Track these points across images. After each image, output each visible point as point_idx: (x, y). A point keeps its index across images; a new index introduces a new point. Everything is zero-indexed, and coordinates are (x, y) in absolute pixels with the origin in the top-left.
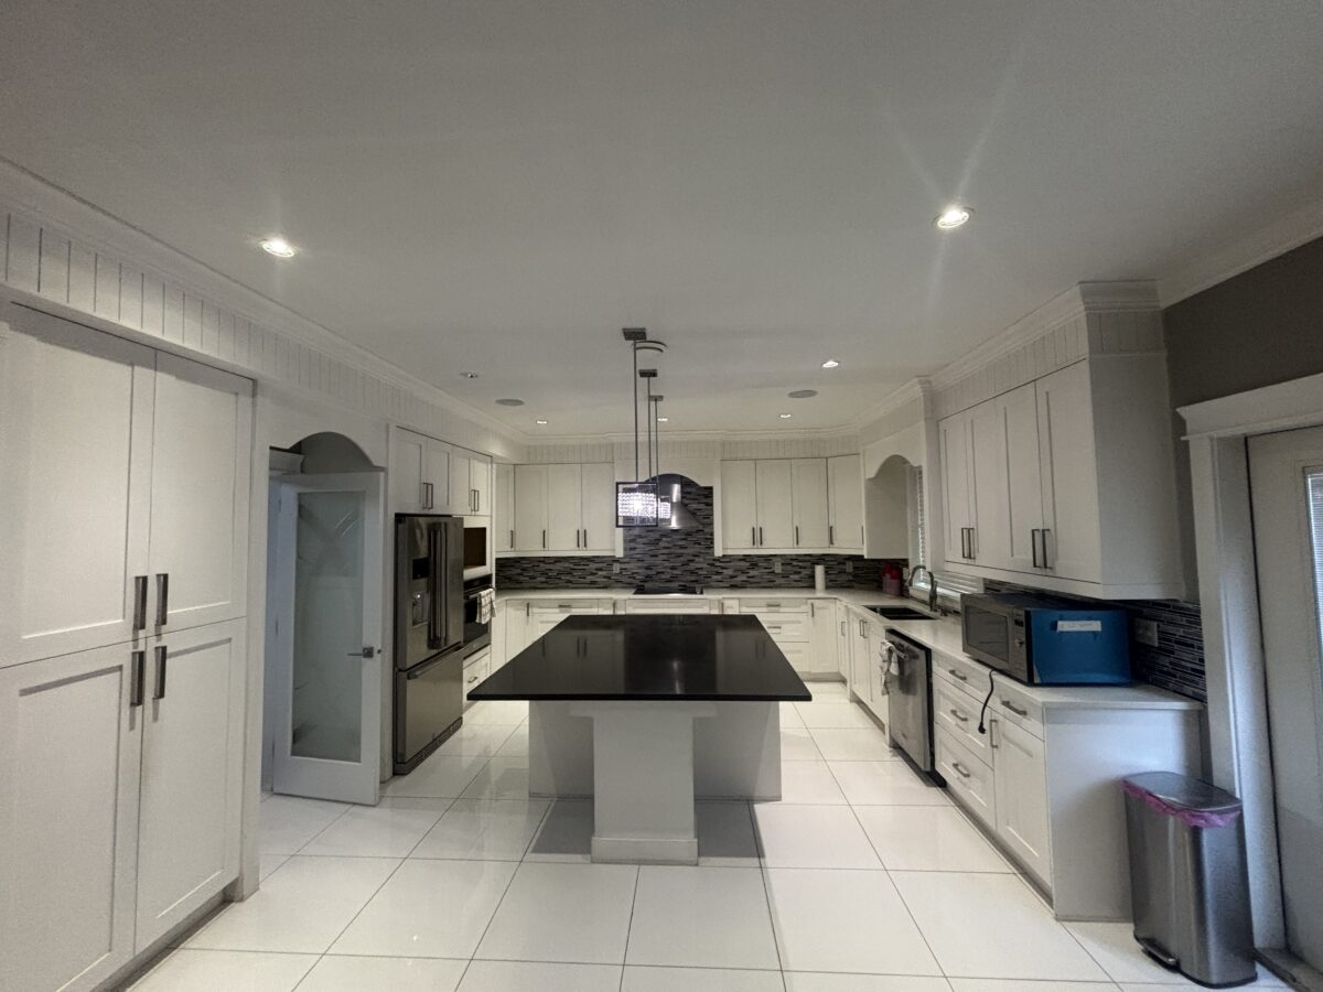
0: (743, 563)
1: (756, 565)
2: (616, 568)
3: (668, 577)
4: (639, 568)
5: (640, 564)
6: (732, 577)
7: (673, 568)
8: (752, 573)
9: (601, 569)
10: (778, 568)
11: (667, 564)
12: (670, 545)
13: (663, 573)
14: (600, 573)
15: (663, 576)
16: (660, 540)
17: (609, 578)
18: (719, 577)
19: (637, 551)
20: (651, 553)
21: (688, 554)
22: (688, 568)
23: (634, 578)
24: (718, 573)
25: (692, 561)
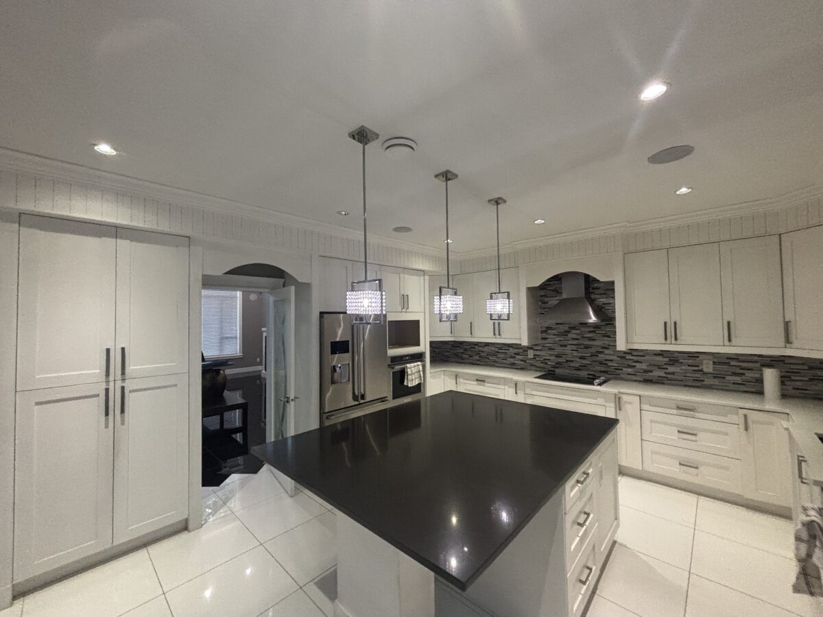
0: (660, 358)
1: (677, 361)
2: (531, 354)
3: (577, 365)
4: (551, 355)
5: (551, 352)
6: (646, 371)
7: (582, 358)
8: (671, 369)
9: (518, 354)
10: (708, 367)
11: (575, 353)
12: (579, 337)
13: (572, 361)
14: (517, 357)
15: (572, 364)
16: (569, 332)
17: (525, 361)
18: (630, 370)
19: (548, 341)
20: (561, 343)
21: (597, 346)
22: (597, 358)
23: (546, 364)
24: (629, 366)
25: (601, 353)
